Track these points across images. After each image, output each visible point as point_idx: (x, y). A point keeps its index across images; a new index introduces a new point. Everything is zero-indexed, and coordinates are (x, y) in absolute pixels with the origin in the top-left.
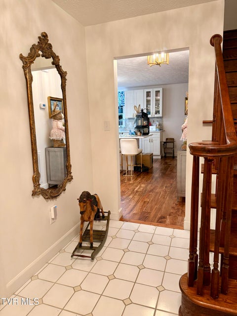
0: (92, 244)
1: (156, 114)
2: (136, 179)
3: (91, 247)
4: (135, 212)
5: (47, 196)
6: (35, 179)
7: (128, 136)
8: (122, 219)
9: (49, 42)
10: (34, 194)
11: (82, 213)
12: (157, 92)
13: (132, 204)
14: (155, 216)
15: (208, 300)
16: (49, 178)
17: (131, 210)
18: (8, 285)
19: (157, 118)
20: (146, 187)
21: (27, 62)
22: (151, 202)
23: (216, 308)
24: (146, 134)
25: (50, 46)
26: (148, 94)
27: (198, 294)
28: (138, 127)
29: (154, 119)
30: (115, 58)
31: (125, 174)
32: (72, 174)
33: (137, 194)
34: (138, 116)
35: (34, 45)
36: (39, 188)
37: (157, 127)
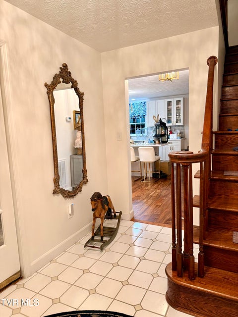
0: (102, 238)
1: (177, 122)
2: (153, 185)
3: (102, 240)
4: (146, 214)
5: (65, 194)
6: (56, 181)
7: (146, 144)
8: (133, 220)
9: (69, 71)
10: (55, 192)
11: (93, 210)
12: (178, 102)
13: (145, 207)
14: (164, 218)
15: (186, 280)
16: (73, 182)
17: (143, 213)
18: (32, 264)
19: (179, 126)
20: (161, 192)
21: (51, 88)
22: (163, 206)
23: (190, 287)
24: (165, 142)
25: (70, 73)
26: (169, 103)
27: (178, 276)
28: (156, 136)
29: (176, 128)
30: (126, 79)
31: (143, 180)
32: (87, 178)
33: (151, 198)
34: (156, 126)
35: (56, 75)
36: (59, 188)
37: (177, 136)
